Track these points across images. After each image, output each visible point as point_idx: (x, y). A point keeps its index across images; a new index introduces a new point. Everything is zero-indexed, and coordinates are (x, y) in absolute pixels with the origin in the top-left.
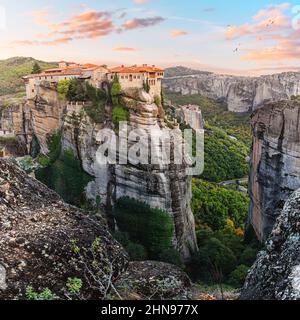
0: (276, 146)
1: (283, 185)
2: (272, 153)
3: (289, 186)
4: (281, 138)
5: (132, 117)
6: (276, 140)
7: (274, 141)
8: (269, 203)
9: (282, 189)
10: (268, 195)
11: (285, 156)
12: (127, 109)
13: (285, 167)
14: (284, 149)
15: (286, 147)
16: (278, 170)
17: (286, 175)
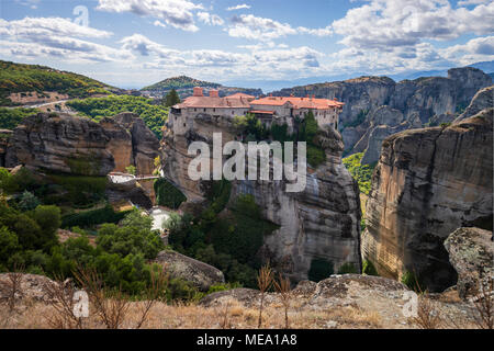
0: (424, 176)
1: (430, 217)
2: (418, 183)
3: (439, 217)
4: (431, 168)
5: (329, 156)
6: (425, 169)
7: (421, 171)
8: (412, 236)
9: (429, 221)
10: (412, 228)
11: (434, 186)
12: (324, 149)
13: (434, 197)
14: (434, 179)
15: (436, 176)
16: (426, 201)
17: (435, 206)
